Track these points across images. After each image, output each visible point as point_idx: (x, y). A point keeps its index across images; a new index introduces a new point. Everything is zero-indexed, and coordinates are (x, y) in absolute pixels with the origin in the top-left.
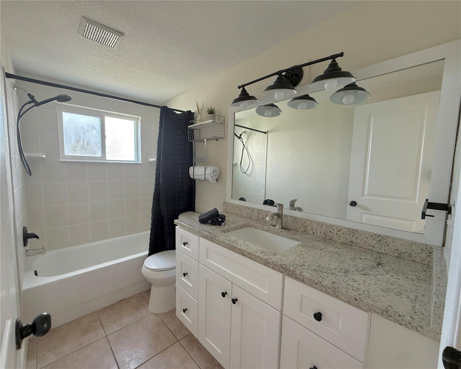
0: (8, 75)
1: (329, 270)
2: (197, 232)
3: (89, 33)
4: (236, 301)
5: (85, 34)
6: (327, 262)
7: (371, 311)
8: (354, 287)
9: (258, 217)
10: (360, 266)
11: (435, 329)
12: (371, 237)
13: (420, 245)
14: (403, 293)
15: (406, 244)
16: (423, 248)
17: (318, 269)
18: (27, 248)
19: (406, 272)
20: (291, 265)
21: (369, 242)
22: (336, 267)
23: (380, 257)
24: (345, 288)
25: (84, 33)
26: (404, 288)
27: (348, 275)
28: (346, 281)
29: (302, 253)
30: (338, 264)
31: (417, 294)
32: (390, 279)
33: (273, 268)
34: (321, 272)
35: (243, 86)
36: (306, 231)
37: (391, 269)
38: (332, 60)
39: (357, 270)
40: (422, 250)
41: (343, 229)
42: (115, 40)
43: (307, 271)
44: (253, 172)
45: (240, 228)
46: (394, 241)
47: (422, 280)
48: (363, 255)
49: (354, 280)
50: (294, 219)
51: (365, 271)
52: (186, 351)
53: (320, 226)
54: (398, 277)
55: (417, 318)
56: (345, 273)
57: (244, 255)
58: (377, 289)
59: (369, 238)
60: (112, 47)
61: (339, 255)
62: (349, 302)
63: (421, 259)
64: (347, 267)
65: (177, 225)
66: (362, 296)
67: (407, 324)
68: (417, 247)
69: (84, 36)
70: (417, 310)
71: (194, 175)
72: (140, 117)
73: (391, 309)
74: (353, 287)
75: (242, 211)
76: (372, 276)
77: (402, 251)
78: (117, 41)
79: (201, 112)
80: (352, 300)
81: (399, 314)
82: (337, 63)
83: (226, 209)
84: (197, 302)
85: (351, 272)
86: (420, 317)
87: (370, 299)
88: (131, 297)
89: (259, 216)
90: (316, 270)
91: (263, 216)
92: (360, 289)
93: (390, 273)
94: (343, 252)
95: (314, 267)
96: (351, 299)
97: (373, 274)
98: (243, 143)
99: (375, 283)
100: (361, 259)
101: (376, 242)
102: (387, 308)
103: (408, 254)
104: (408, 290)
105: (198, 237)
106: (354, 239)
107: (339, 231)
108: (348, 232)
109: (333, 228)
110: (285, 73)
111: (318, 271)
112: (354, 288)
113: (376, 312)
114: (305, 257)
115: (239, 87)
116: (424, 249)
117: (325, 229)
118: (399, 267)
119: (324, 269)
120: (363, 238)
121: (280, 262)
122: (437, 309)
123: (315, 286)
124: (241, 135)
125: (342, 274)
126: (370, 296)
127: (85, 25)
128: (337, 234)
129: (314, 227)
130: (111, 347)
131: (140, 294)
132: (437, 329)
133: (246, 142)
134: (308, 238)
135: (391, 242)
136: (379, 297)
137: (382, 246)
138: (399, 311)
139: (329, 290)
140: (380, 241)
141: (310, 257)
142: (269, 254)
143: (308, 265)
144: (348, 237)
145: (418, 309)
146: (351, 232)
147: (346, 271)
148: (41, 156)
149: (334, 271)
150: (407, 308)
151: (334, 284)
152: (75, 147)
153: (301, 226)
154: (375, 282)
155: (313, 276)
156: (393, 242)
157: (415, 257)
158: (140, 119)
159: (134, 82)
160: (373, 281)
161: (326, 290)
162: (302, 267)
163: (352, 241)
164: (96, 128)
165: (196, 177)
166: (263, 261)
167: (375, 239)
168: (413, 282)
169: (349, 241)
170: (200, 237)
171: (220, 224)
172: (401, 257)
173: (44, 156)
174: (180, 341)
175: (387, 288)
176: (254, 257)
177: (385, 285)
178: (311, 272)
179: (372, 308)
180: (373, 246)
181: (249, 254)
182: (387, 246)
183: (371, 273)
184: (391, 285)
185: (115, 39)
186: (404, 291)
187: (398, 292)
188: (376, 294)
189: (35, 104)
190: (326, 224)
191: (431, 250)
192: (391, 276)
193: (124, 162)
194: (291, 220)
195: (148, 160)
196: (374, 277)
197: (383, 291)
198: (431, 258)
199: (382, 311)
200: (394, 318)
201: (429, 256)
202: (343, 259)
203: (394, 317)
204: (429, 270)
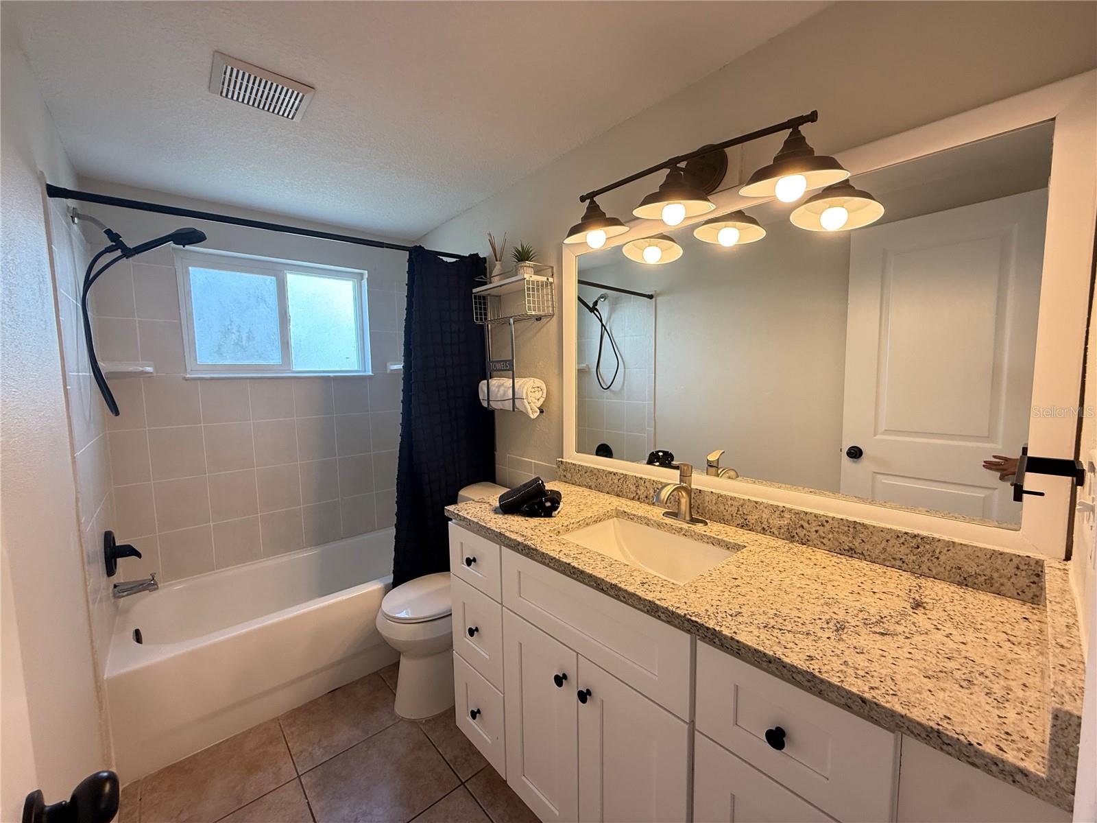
0: (53, 192)
1: (800, 624)
2: (497, 536)
3: (234, 88)
4: (588, 696)
5: (225, 91)
6: (795, 604)
7: (902, 729)
8: (859, 667)
9: (637, 494)
10: (872, 611)
11: (1057, 779)
12: (896, 539)
13: (1013, 557)
14: (975, 682)
15: (979, 555)
16: (1020, 563)
17: (772, 622)
18: (115, 579)
19: (981, 624)
20: (709, 615)
21: (892, 550)
22: (817, 618)
23: (920, 587)
24: (838, 672)
25: (223, 88)
26: (977, 668)
27: (844, 637)
28: (839, 652)
29: (737, 583)
30: (820, 608)
31: (1008, 683)
32: (943, 644)
33: (668, 622)
34: (781, 630)
35: (591, 196)
36: (747, 525)
37: (946, 618)
38: (791, 130)
39: (865, 623)
40: (1018, 568)
41: (830, 521)
42: (294, 103)
43: (746, 629)
44: (625, 384)
45: (595, 522)
46: (951, 548)
47: (1020, 643)
48: (880, 583)
49: (858, 651)
50: (718, 497)
51: (884, 625)
52: (481, 807)
53: (778, 512)
54: (962, 639)
55: (1012, 749)
56: (837, 630)
57: (602, 589)
58: (915, 671)
59: (893, 541)
60: (290, 117)
61: (822, 584)
62: (848, 707)
63: (1017, 589)
64: (841, 616)
65: (451, 520)
66: (877, 691)
67: (990, 764)
68: (1005, 561)
69: (224, 94)
70: (1012, 726)
71: (488, 400)
72: (366, 272)
73: (950, 727)
74: (857, 669)
75: (600, 481)
76: (901, 638)
77: (970, 570)
78: (299, 105)
79: (501, 257)
80: (854, 702)
81: (969, 739)
82: (804, 138)
83: (565, 476)
84: (502, 695)
85: (852, 629)
86: (1020, 746)
87: (897, 700)
88: (357, 682)
89: (638, 492)
90: (769, 626)
91: (648, 491)
92: (874, 674)
93: (943, 628)
94: (831, 577)
95: (762, 619)
96: (851, 701)
97: (904, 632)
98: (601, 321)
99: (909, 656)
100: (874, 592)
101: (908, 551)
102: (938, 724)
103: (984, 578)
104: (987, 673)
105: (498, 546)
106: (857, 544)
107: (823, 526)
108: (842, 527)
109: (808, 517)
110: (685, 163)
111: (773, 627)
112: (858, 672)
113: (912, 732)
114: (743, 591)
115: (583, 199)
116: (1021, 567)
117: (789, 521)
118: (964, 612)
119: (786, 623)
120: (880, 542)
121: (685, 607)
122: (1060, 732)
123: (766, 667)
124: (596, 303)
125: (830, 635)
126: (899, 693)
127: (224, 70)
128: (817, 531)
129: (764, 516)
130: (308, 803)
131: (376, 673)
132: (1061, 780)
133: (609, 318)
134: (752, 543)
135: (945, 551)
136: (920, 693)
137: (923, 559)
138: (969, 732)
139: (800, 676)
140: (918, 547)
141: (754, 591)
142: (659, 588)
143: (750, 614)
144: (843, 538)
145: (1014, 723)
146: (849, 527)
147: (839, 626)
148: (141, 369)
149: (810, 627)
150: (988, 722)
151: (812, 662)
152: (220, 346)
153: (735, 514)
154: (910, 653)
155: (761, 642)
156: (948, 550)
157: (1002, 585)
158: (366, 276)
159: (347, 193)
160: (905, 650)
161: (793, 678)
162: (734, 618)
163: (853, 547)
164: (267, 299)
165: (494, 405)
166: (645, 606)
167: (906, 543)
168: (1000, 649)
169: (847, 548)
170: (502, 547)
171: (548, 513)
172: (969, 584)
173: (149, 369)
174: (466, 784)
175: (938, 670)
176: (626, 596)
177: (934, 662)
178: (756, 632)
179: (904, 723)
180: (901, 559)
181: (612, 588)
182: (935, 560)
183: (900, 629)
184: (946, 660)
185: (296, 99)
186: (977, 675)
187: (964, 680)
188: (911, 686)
189: (122, 252)
190: (792, 509)
191: (1040, 569)
192: (948, 637)
193: (331, 375)
194: (712, 500)
195: (386, 367)
196: (906, 640)
197: (930, 678)
198: (1038, 586)
199: (927, 731)
200: (957, 749)
201: (1034, 583)
202: (832, 594)
203: (957, 746)
204: (1035, 617)
